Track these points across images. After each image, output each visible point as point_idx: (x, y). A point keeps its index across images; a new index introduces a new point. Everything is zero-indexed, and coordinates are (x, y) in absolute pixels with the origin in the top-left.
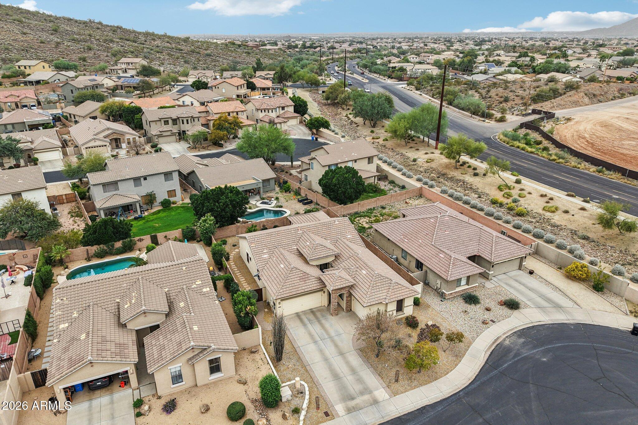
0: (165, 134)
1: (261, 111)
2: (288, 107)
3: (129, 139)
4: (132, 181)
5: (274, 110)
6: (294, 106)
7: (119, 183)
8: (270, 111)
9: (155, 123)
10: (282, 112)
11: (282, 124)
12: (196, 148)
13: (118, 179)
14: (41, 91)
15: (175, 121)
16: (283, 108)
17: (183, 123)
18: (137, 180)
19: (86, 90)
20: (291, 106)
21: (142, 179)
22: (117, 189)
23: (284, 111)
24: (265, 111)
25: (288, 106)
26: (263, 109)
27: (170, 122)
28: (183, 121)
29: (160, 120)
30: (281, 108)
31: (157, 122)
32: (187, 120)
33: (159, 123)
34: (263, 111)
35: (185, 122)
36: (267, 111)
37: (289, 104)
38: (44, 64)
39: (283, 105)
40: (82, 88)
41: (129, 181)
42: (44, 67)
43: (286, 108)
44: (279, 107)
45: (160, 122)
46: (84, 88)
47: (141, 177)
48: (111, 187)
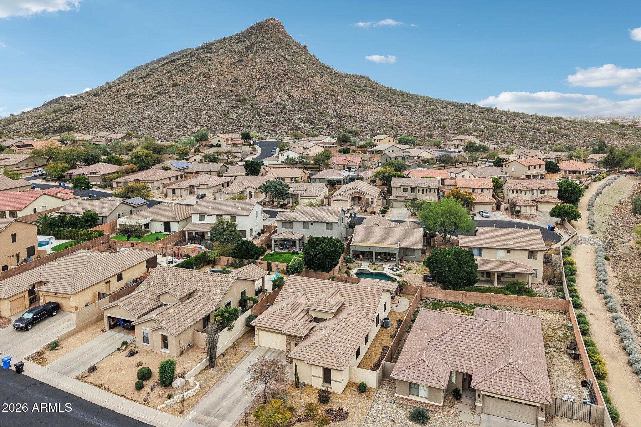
0: (399, 199)
1: (513, 192)
2: (550, 192)
3: (368, 199)
4: (302, 223)
5: (527, 192)
6: (558, 191)
7: (293, 223)
8: (523, 192)
9: (395, 189)
10: (540, 195)
11: (529, 208)
12: (415, 215)
13: (294, 220)
14: (374, 159)
15: (413, 190)
16: (542, 191)
17: (419, 193)
18: (306, 223)
19: (397, 159)
20: (554, 190)
21: (310, 224)
22: (291, 227)
23: (543, 195)
24: (517, 192)
25: (548, 190)
26: (515, 189)
27: (409, 189)
28: (419, 190)
29: (400, 187)
30: (539, 191)
31: (398, 188)
32: (423, 190)
33: (398, 189)
34: (515, 191)
35: (421, 191)
36: (519, 192)
37: (550, 187)
38: (390, 138)
39: (543, 188)
40: (393, 158)
41: (300, 223)
42: (389, 141)
43: (546, 192)
44: (537, 190)
45: (400, 188)
46: (395, 158)
47: (309, 222)
48: (288, 225)
